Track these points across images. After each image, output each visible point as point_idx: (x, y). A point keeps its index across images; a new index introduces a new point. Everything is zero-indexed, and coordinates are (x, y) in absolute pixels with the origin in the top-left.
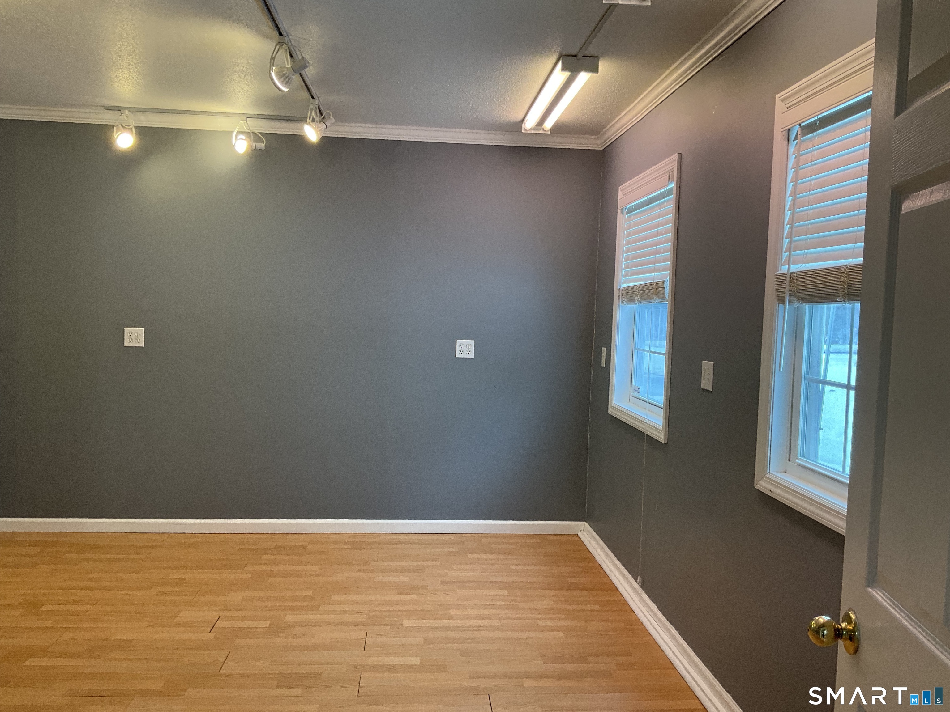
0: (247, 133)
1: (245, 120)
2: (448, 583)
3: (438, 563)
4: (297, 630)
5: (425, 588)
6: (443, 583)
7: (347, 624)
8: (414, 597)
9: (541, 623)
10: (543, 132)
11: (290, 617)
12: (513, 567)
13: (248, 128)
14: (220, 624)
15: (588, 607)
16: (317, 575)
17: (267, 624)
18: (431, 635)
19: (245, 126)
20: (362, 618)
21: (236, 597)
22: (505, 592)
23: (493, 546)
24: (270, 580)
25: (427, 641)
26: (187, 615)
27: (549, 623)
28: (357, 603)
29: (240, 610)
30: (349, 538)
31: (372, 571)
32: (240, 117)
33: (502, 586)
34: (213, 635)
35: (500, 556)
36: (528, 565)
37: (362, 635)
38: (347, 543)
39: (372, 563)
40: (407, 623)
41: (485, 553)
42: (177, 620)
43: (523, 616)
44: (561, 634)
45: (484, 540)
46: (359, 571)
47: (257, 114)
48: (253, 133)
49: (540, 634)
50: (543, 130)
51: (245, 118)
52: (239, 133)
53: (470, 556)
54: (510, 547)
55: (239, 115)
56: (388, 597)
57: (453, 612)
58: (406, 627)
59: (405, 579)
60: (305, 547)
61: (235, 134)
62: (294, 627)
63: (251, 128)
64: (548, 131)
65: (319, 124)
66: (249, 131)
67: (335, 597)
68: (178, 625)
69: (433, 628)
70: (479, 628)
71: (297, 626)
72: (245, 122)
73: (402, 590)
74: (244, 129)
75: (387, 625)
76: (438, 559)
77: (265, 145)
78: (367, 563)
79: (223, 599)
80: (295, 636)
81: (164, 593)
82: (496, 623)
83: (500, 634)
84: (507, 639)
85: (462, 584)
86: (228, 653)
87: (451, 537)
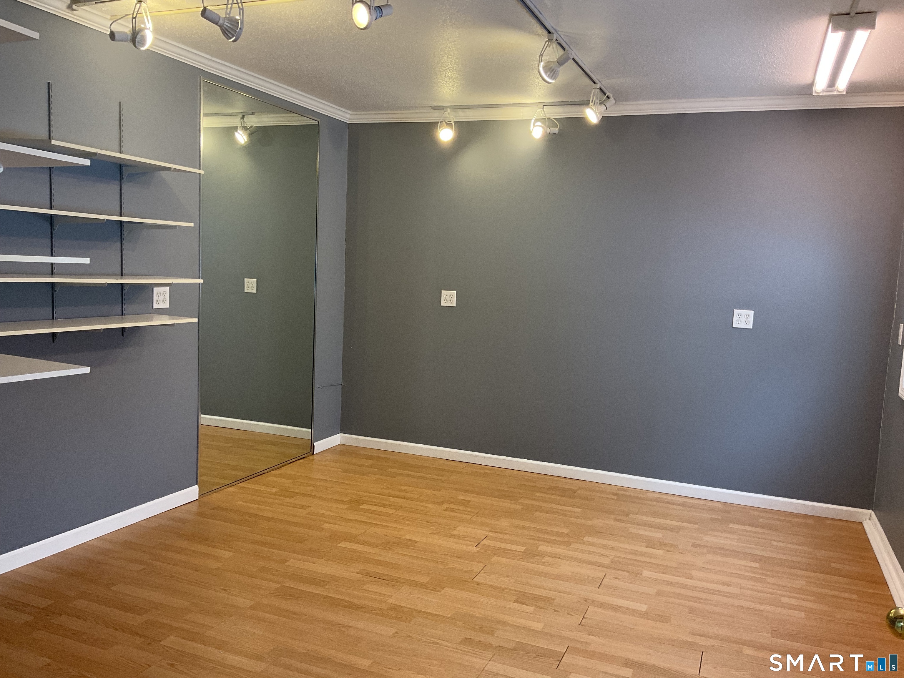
0: (542, 120)
1: (542, 108)
2: (698, 546)
3: (696, 526)
4: (546, 559)
5: (674, 546)
6: (694, 545)
7: (590, 563)
8: (660, 552)
9: (785, 600)
10: (838, 93)
11: (543, 548)
12: (775, 543)
13: (544, 115)
14: (484, 542)
15: (846, 595)
16: (578, 517)
17: (523, 549)
18: (664, 588)
19: (542, 114)
20: (606, 561)
21: (504, 523)
22: (756, 565)
23: (761, 520)
24: (538, 514)
25: (659, 593)
26: (462, 529)
27: (793, 601)
28: (605, 547)
29: (505, 534)
30: (618, 490)
31: (630, 523)
32: (538, 106)
33: (755, 558)
34: (477, 549)
35: (764, 531)
36: (793, 544)
37: (602, 575)
38: (614, 494)
39: (631, 516)
40: (646, 573)
41: (749, 525)
42: (454, 532)
43: (766, 590)
44: (803, 614)
45: (752, 513)
46: (617, 520)
47: (552, 102)
48: (549, 119)
49: (779, 610)
50: (838, 91)
51: (542, 106)
52: (537, 120)
53: (731, 525)
54: (778, 523)
55: (536, 104)
56: (636, 548)
57: (694, 573)
58: (644, 577)
59: (658, 535)
60: (575, 491)
61: (533, 121)
62: (544, 556)
63: (547, 115)
64: (843, 91)
65: (599, 106)
66: (545, 118)
67: (587, 539)
68: (454, 536)
69: (668, 583)
70: (716, 592)
71: (547, 556)
72: (542, 110)
73: (651, 543)
74: (541, 116)
75: (627, 571)
76: (698, 523)
77: (559, 129)
78: (627, 515)
79: (493, 522)
80: (543, 564)
81: (452, 510)
82: (734, 590)
83: (737, 602)
84: (741, 607)
85: (716, 550)
86: (484, 566)
87: (719, 505)
